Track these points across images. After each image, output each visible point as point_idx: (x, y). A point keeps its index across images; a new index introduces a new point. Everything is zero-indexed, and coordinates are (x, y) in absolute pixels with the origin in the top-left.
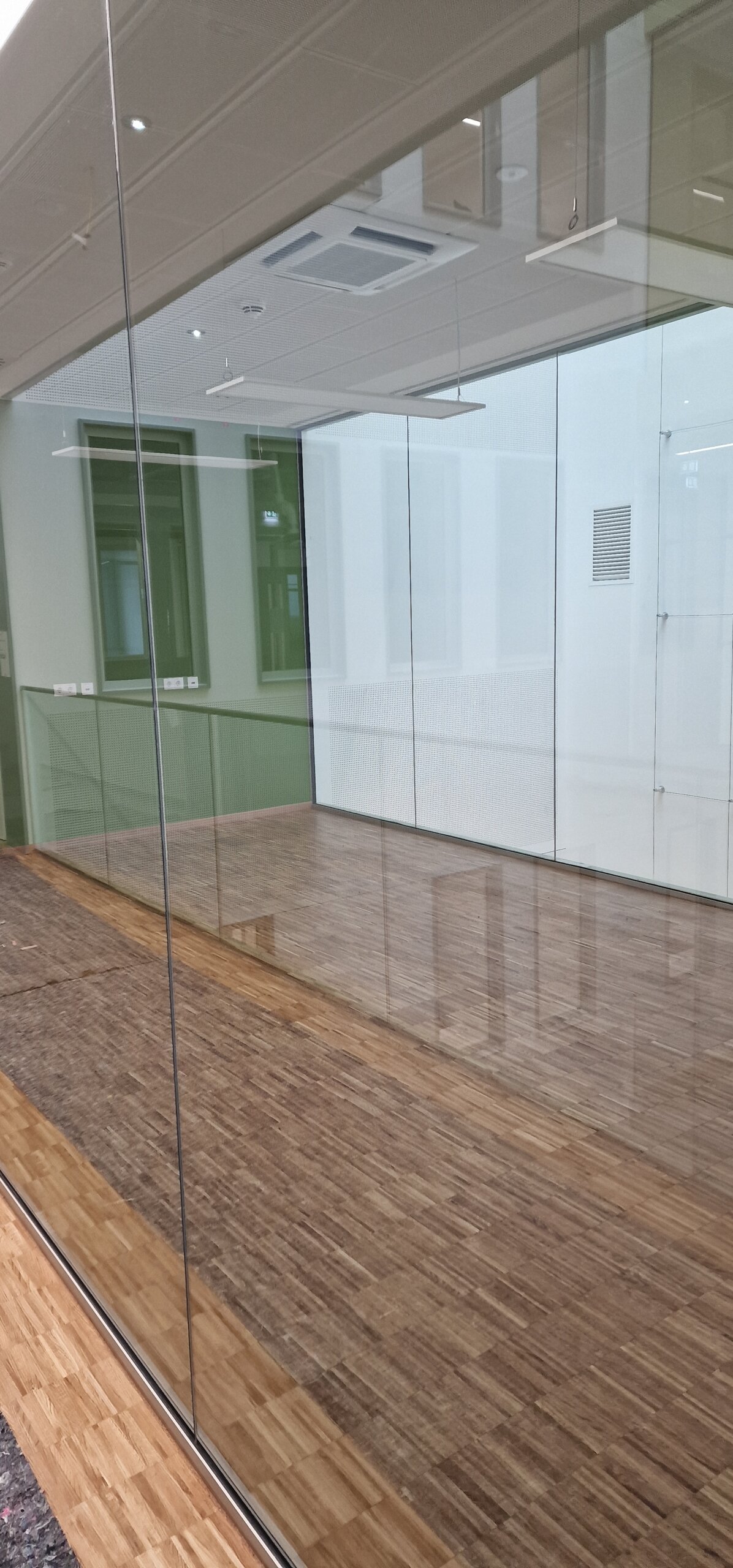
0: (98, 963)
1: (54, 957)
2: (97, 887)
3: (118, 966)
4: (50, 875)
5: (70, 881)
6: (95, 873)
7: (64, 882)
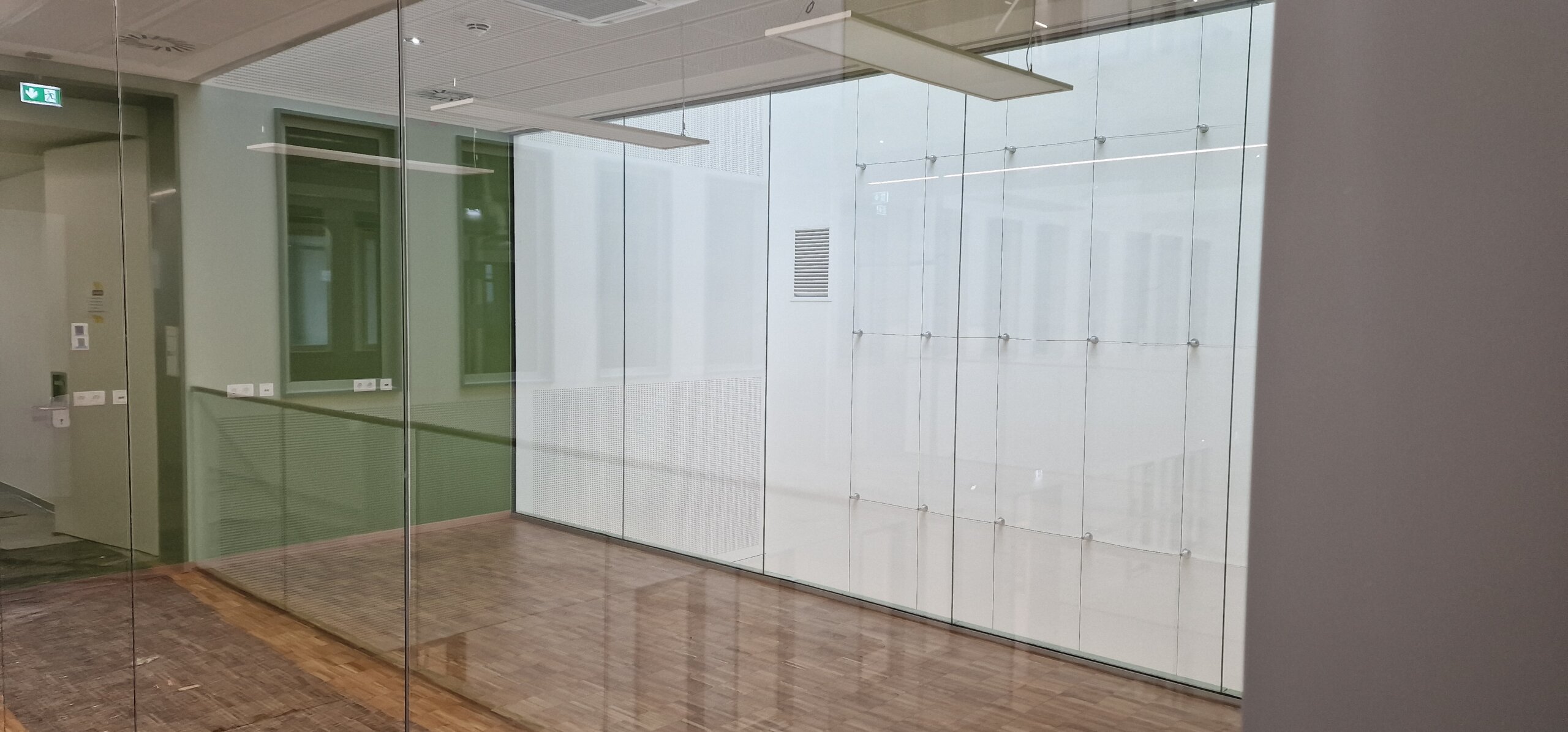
0: (273, 705)
1: (220, 699)
2: (271, 612)
3: (297, 708)
4: (211, 597)
5: (237, 604)
6: (266, 595)
7: (230, 607)
